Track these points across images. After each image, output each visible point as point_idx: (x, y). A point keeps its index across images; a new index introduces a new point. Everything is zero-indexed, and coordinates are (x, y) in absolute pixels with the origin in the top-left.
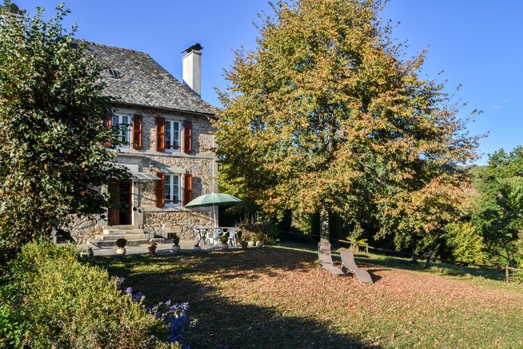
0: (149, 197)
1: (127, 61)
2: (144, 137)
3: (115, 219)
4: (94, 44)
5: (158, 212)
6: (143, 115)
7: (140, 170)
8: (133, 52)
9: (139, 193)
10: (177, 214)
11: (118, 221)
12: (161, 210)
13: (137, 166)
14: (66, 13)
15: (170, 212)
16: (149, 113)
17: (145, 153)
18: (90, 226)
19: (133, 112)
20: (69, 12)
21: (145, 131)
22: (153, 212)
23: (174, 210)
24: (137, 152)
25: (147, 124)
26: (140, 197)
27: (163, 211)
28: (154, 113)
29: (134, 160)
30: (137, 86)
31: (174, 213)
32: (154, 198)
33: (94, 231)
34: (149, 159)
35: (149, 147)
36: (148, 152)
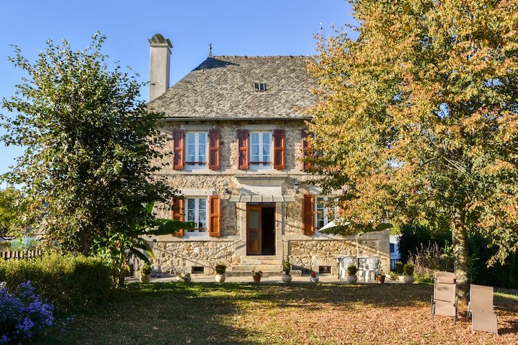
0: (295, 224)
1: (282, 70)
2: (288, 155)
3: (257, 249)
4: (246, 57)
5: (306, 241)
6: (287, 129)
7: (284, 192)
8: (292, 57)
9: (283, 219)
10: (332, 244)
11: (260, 251)
12: (311, 238)
13: (280, 188)
14: (103, 39)
15: (322, 241)
16: (293, 126)
17: (289, 173)
18: (227, 256)
19: (273, 127)
20: (104, 38)
21: (288, 147)
22: (300, 241)
23: (327, 239)
24: (280, 172)
25: (291, 139)
26: (284, 224)
27: (313, 240)
28: (299, 125)
29: (275, 182)
30: (284, 97)
31: (328, 243)
32: (302, 225)
33: (231, 262)
34: (294, 179)
35: (294, 165)
36: (292, 171)
